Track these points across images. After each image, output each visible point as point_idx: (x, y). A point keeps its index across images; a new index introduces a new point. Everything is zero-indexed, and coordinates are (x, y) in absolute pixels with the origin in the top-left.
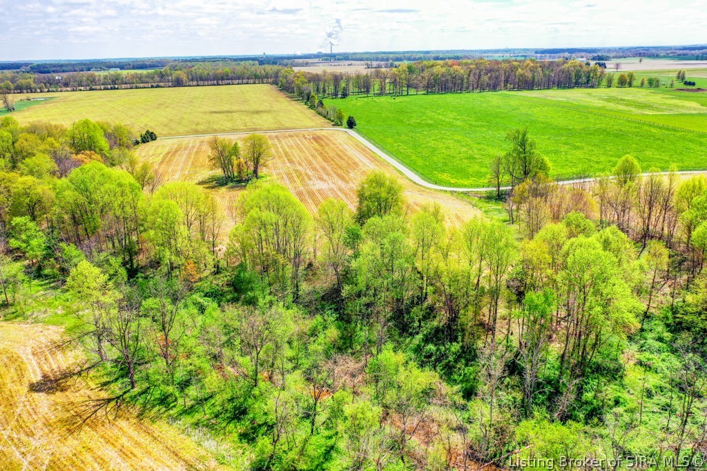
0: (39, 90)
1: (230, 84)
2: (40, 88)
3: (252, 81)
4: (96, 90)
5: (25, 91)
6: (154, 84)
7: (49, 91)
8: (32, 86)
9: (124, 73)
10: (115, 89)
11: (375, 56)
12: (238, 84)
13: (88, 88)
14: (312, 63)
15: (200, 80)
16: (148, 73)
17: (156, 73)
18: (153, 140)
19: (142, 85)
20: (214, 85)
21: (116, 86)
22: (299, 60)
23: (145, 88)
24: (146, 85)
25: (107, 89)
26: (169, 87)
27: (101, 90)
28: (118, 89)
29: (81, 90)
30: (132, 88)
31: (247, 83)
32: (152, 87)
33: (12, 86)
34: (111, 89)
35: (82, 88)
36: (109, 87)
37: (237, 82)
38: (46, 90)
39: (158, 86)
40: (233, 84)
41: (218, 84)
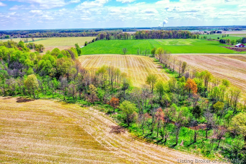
8: (47, 36)
25: (64, 37)
32: (75, 36)
34: (65, 37)
41: (93, 36)
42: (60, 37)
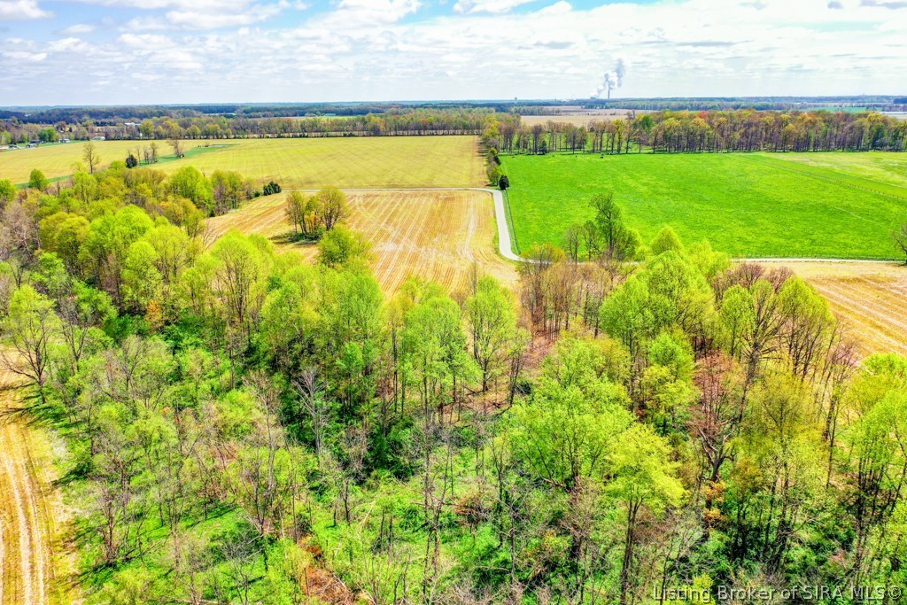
0: (225, 137)
1: (433, 135)
2: (226, 135)
3: (459, 132)
4: (284, 137)
5: (211, 137)
6: (348, 133)
7: (235, 138)
8: (219, 132)
9: (324, 119)
10: (304, 136)
11: (652, 103)
12: (443, 135)
13: (276, 135)
14: (564, 111)
15: (401, 129)
16: (349, 120)
17: (358, 120)
18: (276, 192)
19: (333, 133)
20: (414, 135)
21: (306, 134)
22: (549, 107)
23: (337, 136)
24: (338, 134)
25: (296, 137)
26: (364, 136)
27: (289, 137)
28: (307, 137)
29: (268, 137)
30: (322, 137)
31: (454, 134)
32: (345, 136)
33: (199, 131)
34: (301, 136)
35: (270, 135)
36: (298, 134)
37: (441, 132)
38: (233, 136)
39: (351, 135)
40: (437, 135)
41: (420, 135)
42: (279, 137)
